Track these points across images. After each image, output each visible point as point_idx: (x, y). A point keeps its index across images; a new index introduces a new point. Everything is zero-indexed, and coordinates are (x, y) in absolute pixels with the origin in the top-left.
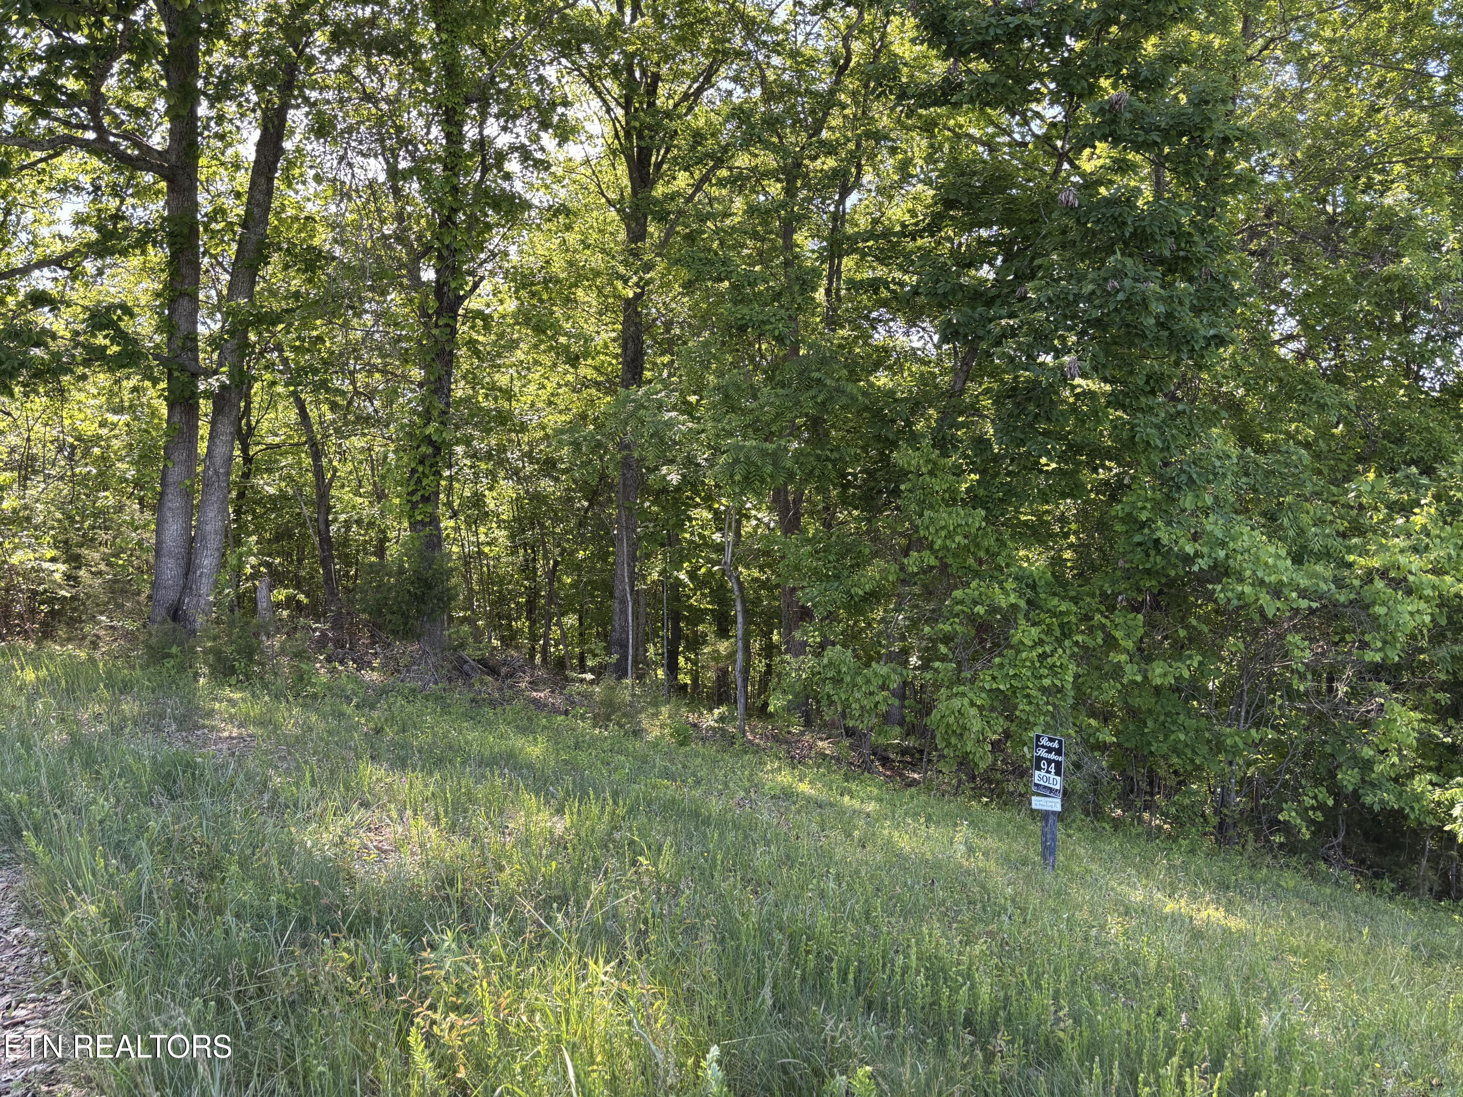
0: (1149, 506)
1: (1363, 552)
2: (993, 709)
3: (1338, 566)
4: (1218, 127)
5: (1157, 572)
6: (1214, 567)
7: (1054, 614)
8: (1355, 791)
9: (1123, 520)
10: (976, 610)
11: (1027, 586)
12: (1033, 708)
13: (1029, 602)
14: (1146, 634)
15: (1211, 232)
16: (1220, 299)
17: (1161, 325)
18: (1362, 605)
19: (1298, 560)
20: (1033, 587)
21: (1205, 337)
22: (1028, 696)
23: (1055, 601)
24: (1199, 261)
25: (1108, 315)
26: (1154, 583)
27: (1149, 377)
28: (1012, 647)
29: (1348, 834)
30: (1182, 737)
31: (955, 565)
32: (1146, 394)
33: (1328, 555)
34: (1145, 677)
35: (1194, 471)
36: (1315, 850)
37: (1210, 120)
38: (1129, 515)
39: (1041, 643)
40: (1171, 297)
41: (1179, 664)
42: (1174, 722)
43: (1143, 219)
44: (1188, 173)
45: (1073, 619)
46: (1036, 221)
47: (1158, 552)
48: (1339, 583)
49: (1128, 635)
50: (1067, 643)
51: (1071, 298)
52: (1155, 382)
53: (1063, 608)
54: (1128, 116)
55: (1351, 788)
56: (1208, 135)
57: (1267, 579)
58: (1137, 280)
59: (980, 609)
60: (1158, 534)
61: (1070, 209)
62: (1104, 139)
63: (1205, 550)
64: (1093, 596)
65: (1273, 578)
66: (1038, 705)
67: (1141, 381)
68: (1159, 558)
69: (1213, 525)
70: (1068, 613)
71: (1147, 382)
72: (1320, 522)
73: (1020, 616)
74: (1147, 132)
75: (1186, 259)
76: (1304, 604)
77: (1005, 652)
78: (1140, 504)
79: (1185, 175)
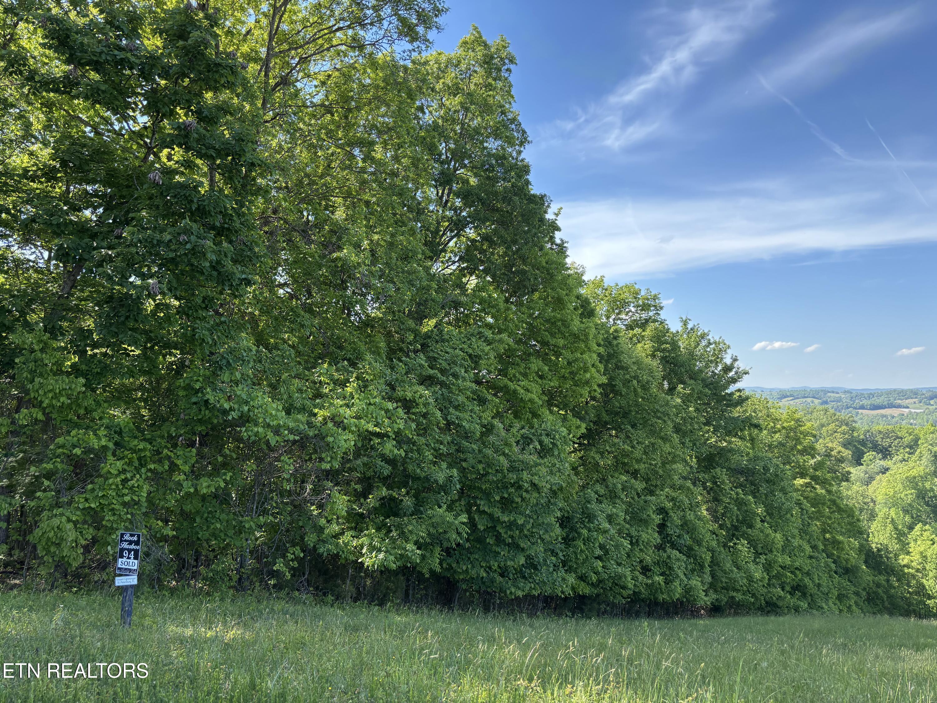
0: (201, 379)
1: (322, 407)
2: (85, 522)
3: (309, 416)
4: (249, 156)
5: (205, 421)
6: (241, 417)
7: (134, 451)
8: (314, 546)
9: (184, 388)
10: (74, 452)
11: (115, 432)
12: (116, 518)
13: (116, 444)
14: (197, 462)
15: (244, 216)
16: (248, 256)
17: (213, 268)
18: (321, 437)
19: (288, 412)
20: (120, 433)
21: (239, 279)
22: (113, 509)
23: (136, 442)
24: (236, 232)
25: (180, 256)
26: (204, 428)
27: (204, 298)
28: (101, 476)
29: (310, 573)
30: (218, 526)
31: (59, 419)
32: (202, 309)
33: (304, 409)
34: (196, 490)
35: (230, 358)
36: (293, 585)
37: (244, 151)
38: (189, 385)
39: (124, 471)
40: (220, 251)
41: (218, 479)
42: (214, 517)
43: (204, 201)
44: (231, 178)
45: (148, 454)
46: (130, 187)
47: (207, 408)
48: (310, 425)
49: (186, 462)
50: (143, 470)
51: (155, 242)
52: (208, 302)
53: (141, 447)
54: (196, 136)
55: (312, 545)
56: (243, 159)
57: (271, 423)
58: (199, 238)
59: (77, 451)
60: (207, 396)
61: (155, 184)
62: (180, 145)
63: (236, 406)
64: (162, 437)
65: (275, 423)
66: (120, 515)
67: (199, 301)
68: (207, 412)
69: (241, 391)
70: (144, 449)
71: (203, 302)
72: (300, 391)
73: (109, 454)
74: (208, 148)
75: (228, 229)
76: (291, 437)
77: (96, 480)
78: (195, 378)
79: (229, 180)
